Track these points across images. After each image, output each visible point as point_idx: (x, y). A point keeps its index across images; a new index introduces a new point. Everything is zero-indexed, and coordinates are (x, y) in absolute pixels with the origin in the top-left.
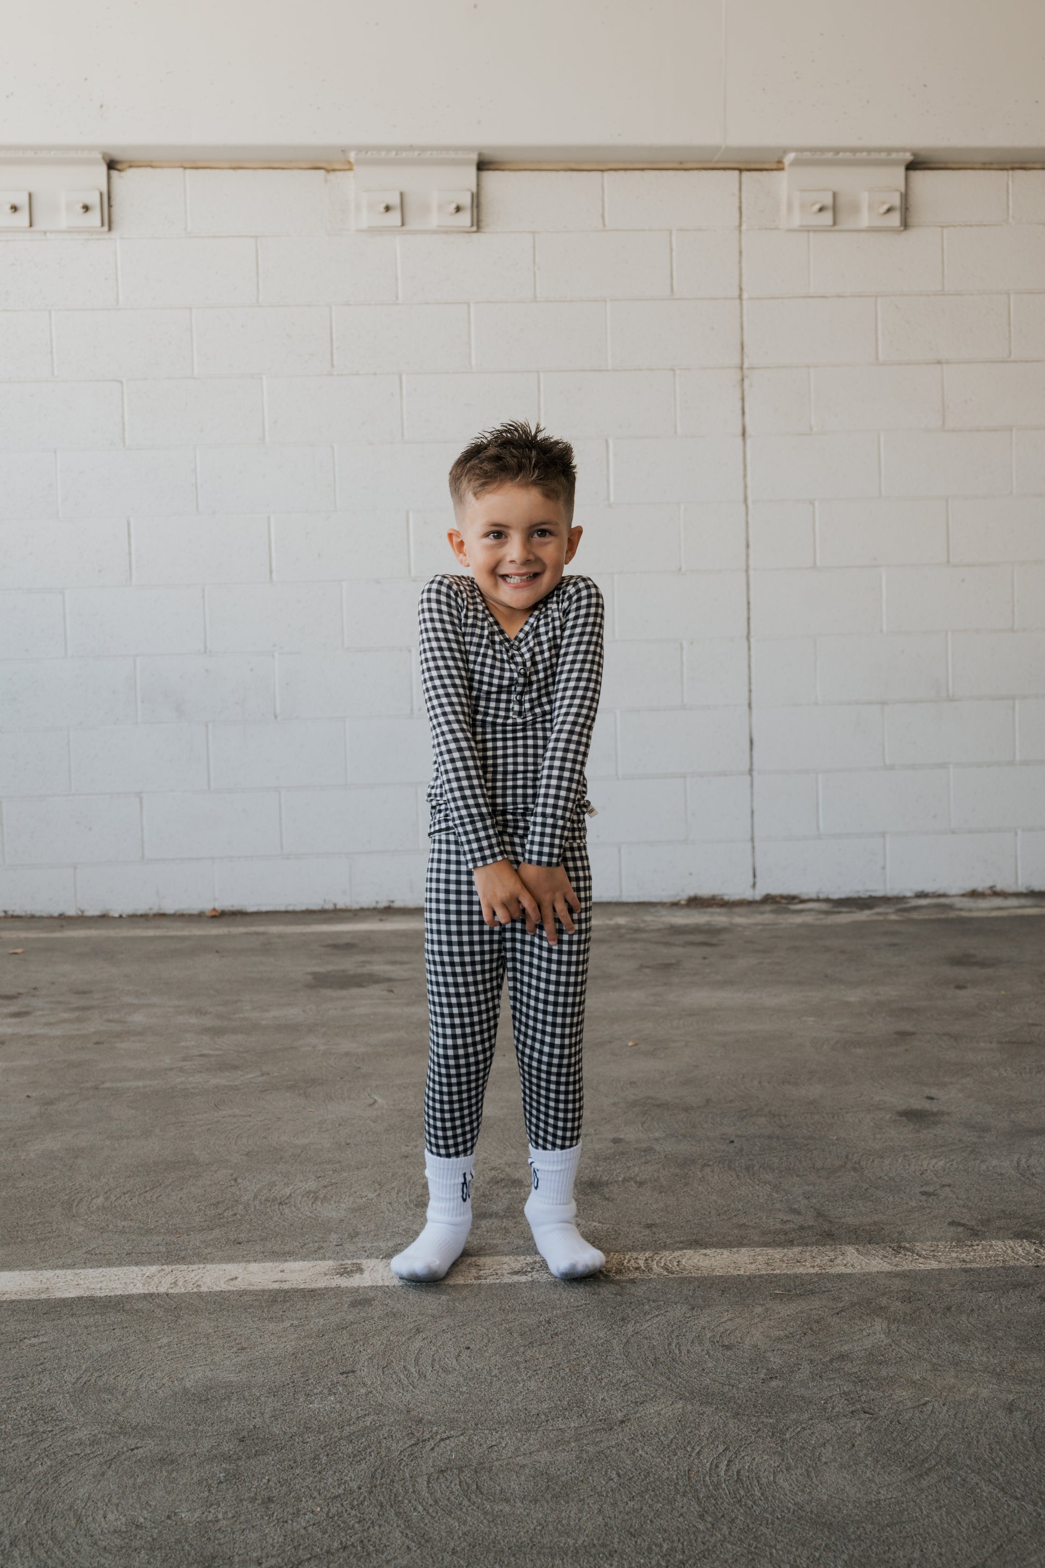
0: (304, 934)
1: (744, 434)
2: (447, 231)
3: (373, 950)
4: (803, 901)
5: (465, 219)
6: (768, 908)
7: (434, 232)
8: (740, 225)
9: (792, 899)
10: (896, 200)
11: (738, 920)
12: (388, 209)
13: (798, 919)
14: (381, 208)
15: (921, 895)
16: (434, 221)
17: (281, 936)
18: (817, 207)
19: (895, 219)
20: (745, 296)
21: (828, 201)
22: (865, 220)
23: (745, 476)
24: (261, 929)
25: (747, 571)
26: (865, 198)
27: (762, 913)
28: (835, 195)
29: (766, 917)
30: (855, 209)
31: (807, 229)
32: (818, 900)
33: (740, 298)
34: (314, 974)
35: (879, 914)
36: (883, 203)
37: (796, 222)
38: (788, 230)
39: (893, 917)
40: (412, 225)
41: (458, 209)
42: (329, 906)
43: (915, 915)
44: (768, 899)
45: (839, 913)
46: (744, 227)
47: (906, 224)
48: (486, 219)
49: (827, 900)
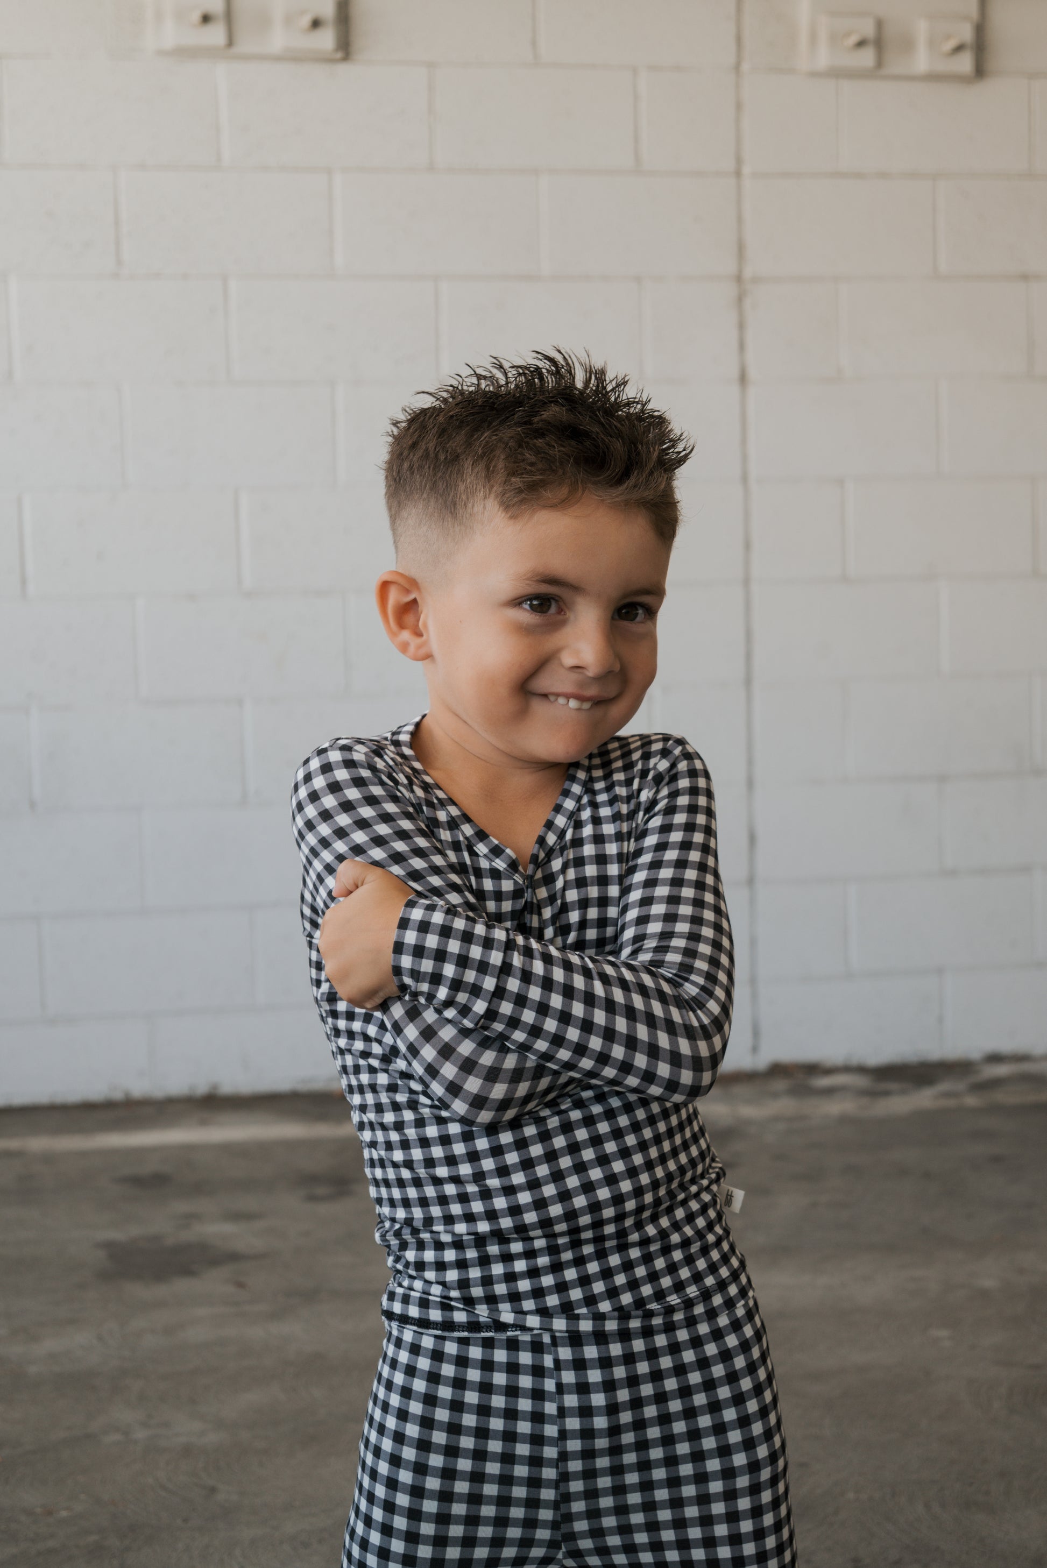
0: (83, 1154)
1: (743, 379)
2: (294, 57)
3: (199, 1188)
4: (829, 1071)
5: (326, 39)
6: (780, 1085)
7: (278, 58)
8: (737, 67)
9: (813, 1069)
10: (966, 33)
11: (748, 1111)
12: (206, 19)
13: (835, 1108)
14: (196, 16)
15: (995, 1058)
16: (278, 40)
17: (48, 1158)
18: (854, 39)
19: (965, 63)
20: (746, 170)
21: (869, 30)
22: (922, 62)
23: (744, 441)
24: (13, 1144)
25: (747, 582)
26: (922, 29)
27: (775, 1095)
28: (880, 24)
29: (785, 1106)
30: (908, 45)
31: (836, 73)
32: (847, 1069)
33: (738, 174)
34: (109, 1246)
35: (947, 1095)
36: (948, 37)
37: (823, 60)
38: (814, 74)
39: (971, 1101)
40: (245, 45)
41: (316, 24)
42: (118, 1095)
43: (1002, 1097)
44: (778, 1070)
45: (887, 1093)
46: (745, 67)
47: (980, 71)
48: (359, 41)
49: (861, 1070)
